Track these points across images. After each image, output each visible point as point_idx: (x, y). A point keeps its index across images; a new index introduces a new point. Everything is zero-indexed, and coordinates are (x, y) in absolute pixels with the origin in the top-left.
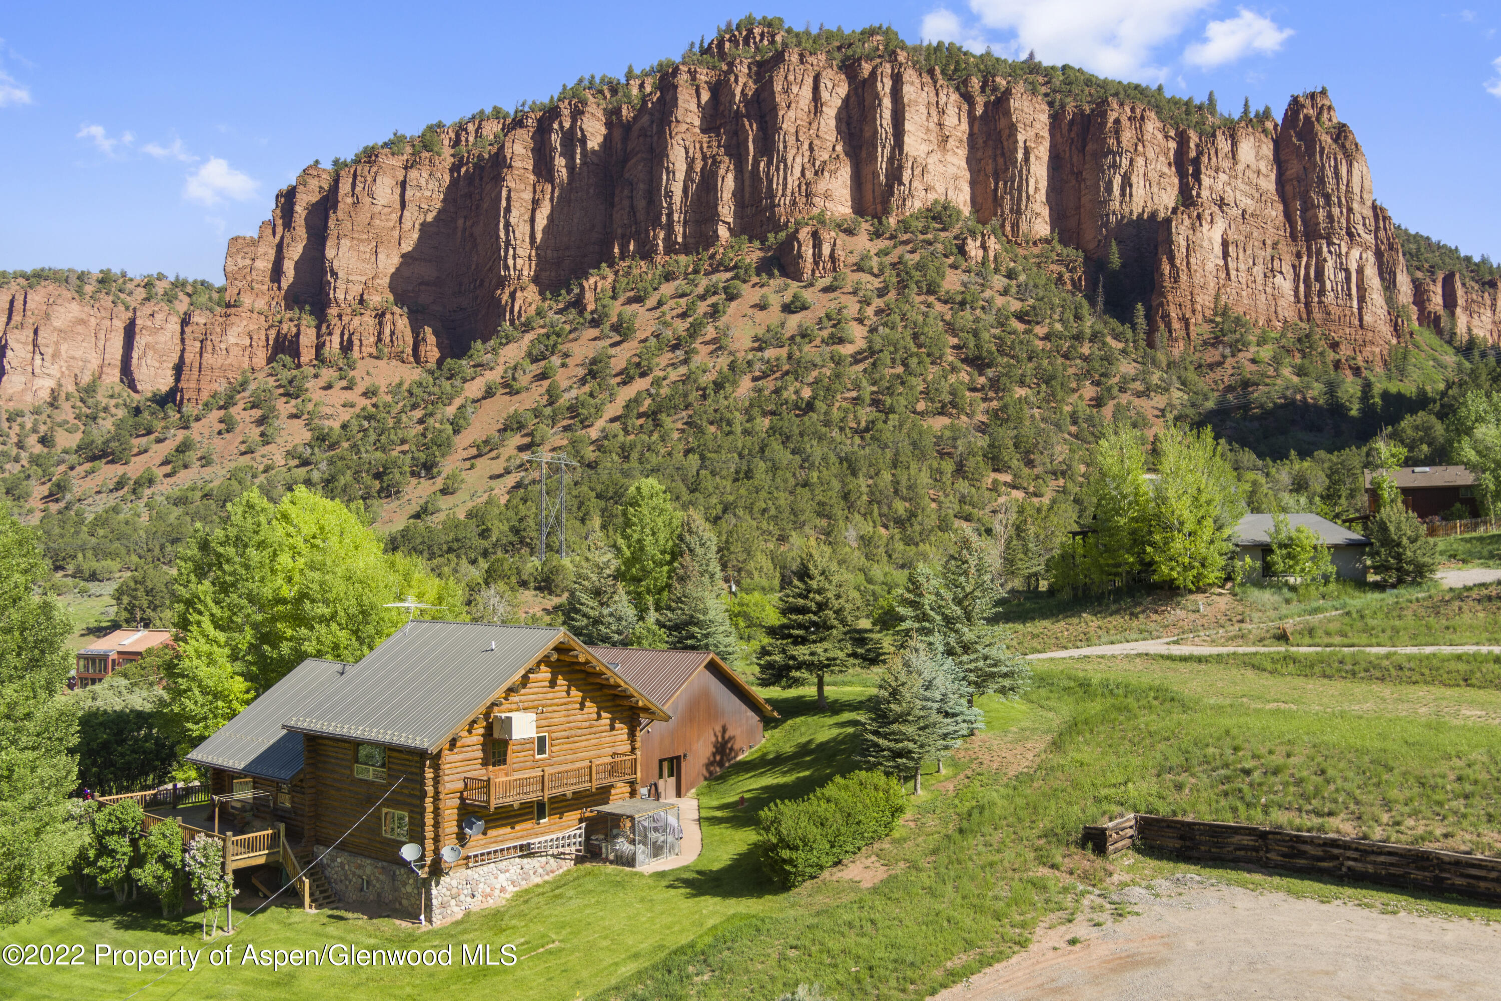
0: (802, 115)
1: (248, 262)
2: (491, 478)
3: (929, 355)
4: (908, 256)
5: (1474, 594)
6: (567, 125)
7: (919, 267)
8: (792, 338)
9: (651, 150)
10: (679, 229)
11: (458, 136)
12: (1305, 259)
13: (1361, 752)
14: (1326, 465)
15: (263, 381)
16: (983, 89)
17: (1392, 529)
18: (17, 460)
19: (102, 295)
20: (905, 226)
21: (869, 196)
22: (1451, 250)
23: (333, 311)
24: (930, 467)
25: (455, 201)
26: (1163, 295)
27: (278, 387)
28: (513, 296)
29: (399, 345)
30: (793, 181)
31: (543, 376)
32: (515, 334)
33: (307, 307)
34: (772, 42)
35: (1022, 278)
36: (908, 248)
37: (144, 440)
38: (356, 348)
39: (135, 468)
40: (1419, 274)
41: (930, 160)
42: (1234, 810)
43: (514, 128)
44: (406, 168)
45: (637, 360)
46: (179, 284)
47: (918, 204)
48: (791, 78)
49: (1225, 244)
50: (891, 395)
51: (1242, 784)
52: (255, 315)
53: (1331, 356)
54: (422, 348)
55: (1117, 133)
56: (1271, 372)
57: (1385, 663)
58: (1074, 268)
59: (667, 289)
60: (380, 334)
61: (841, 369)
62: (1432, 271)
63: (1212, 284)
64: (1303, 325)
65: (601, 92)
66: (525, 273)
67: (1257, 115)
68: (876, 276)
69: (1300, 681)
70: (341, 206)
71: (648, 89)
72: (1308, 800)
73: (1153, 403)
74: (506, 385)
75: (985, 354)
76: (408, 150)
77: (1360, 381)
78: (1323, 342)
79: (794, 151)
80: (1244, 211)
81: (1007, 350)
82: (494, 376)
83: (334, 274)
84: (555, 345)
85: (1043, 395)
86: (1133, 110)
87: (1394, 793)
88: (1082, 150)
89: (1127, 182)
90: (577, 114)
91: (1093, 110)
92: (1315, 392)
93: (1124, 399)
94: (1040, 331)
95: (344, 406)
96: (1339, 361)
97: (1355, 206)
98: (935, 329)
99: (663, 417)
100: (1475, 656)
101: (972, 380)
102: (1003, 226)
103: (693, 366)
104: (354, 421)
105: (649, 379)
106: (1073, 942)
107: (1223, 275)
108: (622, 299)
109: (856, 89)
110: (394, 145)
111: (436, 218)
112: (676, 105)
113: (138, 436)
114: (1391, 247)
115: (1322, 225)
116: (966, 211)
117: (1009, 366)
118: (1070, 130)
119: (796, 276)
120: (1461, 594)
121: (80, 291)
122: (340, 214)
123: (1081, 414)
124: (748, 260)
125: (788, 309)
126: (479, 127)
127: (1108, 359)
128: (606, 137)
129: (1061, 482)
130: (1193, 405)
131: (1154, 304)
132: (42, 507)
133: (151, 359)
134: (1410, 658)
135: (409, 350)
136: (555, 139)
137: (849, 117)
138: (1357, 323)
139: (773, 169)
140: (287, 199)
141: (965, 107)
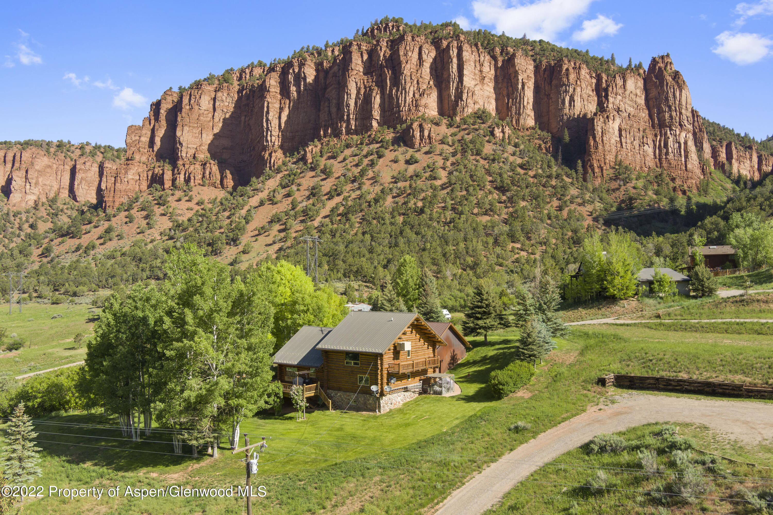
0: (414, 67)
1: (137, 138)
2: (266, 245)
3: (478, 186)
4: (466, 136)
5: (731, 300)
6: (296, 71)
7: (472, 142)
8: (411, 177)
9: (339, 83)
10: (353, 122)
11: (241, 75)
12: (659, 137)
13: (689, 353)
14: (670, 240)
15: (146, 197)
16: (501, 53)
17: (700, 275)
18: (19, 236)
19: (59, 153)
20: (464, 121)
21: (446, 106)
22: (730, 130)
23: (180, 162)
24: (482, 241)
25: (240, 108)
26: (590, 155)
27: (155, 200)
28: (270, 155)
29: (214, 179)
30: (409, 99)
31: (288, 195)
32: (273, 174)
33: (167, 160)
34: (398, 30)
35: (522, 147)
36: (466, 132)
37: (88, 227)
38: (192, 181)
39: (85, 240)
40: (714, 143)
41: (476, 89)
42: (647, 372)
43: (270, 72)
44: (215, 91)
45: (335, 187)
46: (97, 147)
47: (470, 110)
48: (408, 48)
49: (620, 130)
50: (461, 205)
51: (650, 364)
52: (141, 164)
53: (671, 185)
54: (225, 181)
55: (567, 75)
56: (643, 193)
57: (697, 325)
58: (547, 142)
59: (348, 152)
60: (204, 174)
61: (436, 192)
62: (720, 141)
63: (614, 150)
64: (658, 169)
65: (312, 54)
66: (276, 144)
67: (635, 66)
68: (450, 146)
69: (666, 332)
70: (184, 110)
71: (336, 53)
72: (672, 368)
73: (586, 209)
74: (270, 200)
75: (505, 185)
76: (217, 82)
77: (686, 197)
78: (667, 178)
79: (409, 84)
80: (629, 114)
81: (516, 183)
82: (263, 195)
83: (181, 144)
84: (293, 180)
85: (534, 205)
86: (575, 64)
87: (700, 365)
88: (550, 83)
89: (572, 99)
90: (301, 65)
91: (555, 64)
92: (664, 203)
93: (573, 207)
94: (531, 173)
95: (187, 209)
96: (675, 187)
97: (683, 111)
98: (481, 173)
99: (350, 216)
100: (730, 323)
101: (499, 198)
102: (512, 121)
103: (363, 191)
104: (194, 217)
105: (341, 197)
106: (600, 410)
107: (619, 145)
108: (325, 157)
109: (439, 54)
110: (209, 80)
111: (231, 116)
112: (351, 61)
113: (84, 225)
114: (701, 130)
115: (667, 121)
116: (494, 113)
117: (517, 191)
118: (544, 74)
119: (412, 146)
120: (725, 300)
121: (48, 151)
122: (183, 114)
123: (552, 214)
124: (387, 138)
125: (408, 162)
126: (252, 71)
127: (564, 187)
128: (316, 76)
129: (544, 247)
130: (606, 210)
131: (586, 160)
132: (39, 260)
133: (84, 185)
134: (706, 324)
135: (218, 182)
136: (291, 78)
137: (436, 67)
138: (684, 168)
139: (399, 93)
140: (156, 106)
141: (493, 62)
